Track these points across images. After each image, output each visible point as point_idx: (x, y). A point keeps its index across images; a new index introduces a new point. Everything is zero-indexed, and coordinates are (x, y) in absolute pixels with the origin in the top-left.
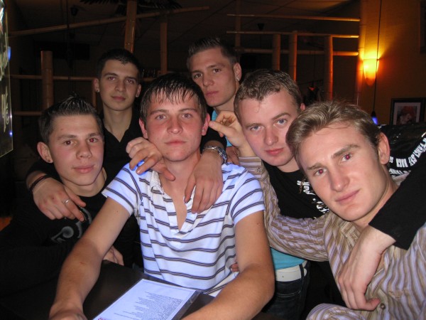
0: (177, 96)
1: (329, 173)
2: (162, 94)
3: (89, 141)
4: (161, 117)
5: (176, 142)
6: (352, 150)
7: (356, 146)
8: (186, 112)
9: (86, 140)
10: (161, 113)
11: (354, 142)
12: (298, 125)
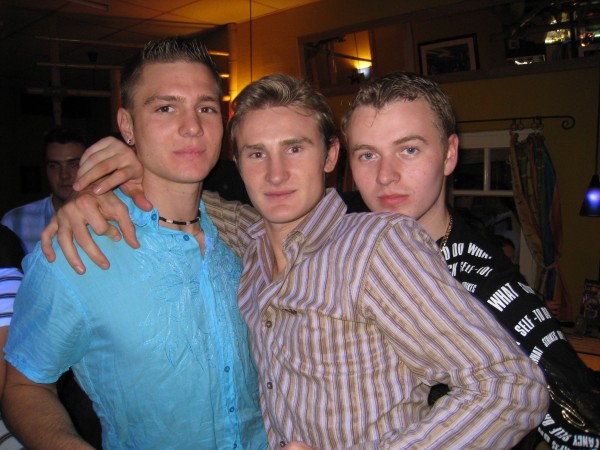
1: (269, 158)
6: (305, 144)
7: (310, 142)
11: (310, 137)
12: (253, 90)
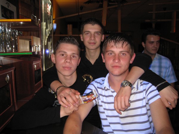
0: (120, 45)
2: (112, 43)
3: (72, 56)
4: (111, 54)
5: (116, 67)
8: (123, 52)
9: (70, 56)
10: (111, 52)
